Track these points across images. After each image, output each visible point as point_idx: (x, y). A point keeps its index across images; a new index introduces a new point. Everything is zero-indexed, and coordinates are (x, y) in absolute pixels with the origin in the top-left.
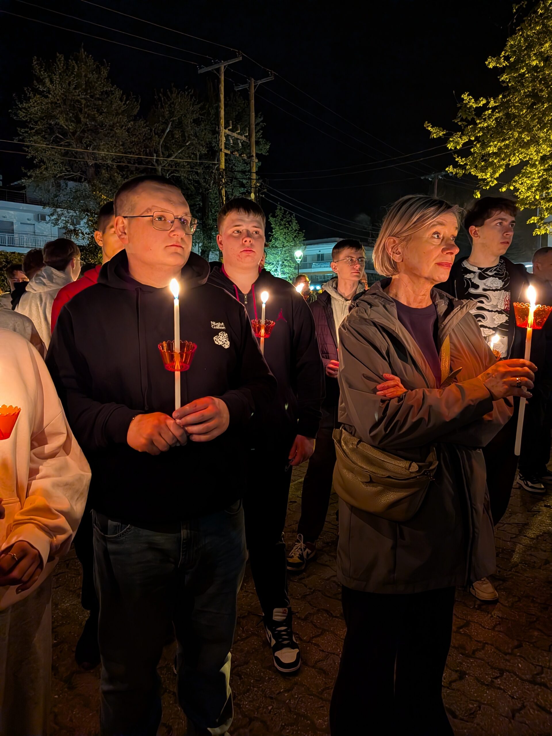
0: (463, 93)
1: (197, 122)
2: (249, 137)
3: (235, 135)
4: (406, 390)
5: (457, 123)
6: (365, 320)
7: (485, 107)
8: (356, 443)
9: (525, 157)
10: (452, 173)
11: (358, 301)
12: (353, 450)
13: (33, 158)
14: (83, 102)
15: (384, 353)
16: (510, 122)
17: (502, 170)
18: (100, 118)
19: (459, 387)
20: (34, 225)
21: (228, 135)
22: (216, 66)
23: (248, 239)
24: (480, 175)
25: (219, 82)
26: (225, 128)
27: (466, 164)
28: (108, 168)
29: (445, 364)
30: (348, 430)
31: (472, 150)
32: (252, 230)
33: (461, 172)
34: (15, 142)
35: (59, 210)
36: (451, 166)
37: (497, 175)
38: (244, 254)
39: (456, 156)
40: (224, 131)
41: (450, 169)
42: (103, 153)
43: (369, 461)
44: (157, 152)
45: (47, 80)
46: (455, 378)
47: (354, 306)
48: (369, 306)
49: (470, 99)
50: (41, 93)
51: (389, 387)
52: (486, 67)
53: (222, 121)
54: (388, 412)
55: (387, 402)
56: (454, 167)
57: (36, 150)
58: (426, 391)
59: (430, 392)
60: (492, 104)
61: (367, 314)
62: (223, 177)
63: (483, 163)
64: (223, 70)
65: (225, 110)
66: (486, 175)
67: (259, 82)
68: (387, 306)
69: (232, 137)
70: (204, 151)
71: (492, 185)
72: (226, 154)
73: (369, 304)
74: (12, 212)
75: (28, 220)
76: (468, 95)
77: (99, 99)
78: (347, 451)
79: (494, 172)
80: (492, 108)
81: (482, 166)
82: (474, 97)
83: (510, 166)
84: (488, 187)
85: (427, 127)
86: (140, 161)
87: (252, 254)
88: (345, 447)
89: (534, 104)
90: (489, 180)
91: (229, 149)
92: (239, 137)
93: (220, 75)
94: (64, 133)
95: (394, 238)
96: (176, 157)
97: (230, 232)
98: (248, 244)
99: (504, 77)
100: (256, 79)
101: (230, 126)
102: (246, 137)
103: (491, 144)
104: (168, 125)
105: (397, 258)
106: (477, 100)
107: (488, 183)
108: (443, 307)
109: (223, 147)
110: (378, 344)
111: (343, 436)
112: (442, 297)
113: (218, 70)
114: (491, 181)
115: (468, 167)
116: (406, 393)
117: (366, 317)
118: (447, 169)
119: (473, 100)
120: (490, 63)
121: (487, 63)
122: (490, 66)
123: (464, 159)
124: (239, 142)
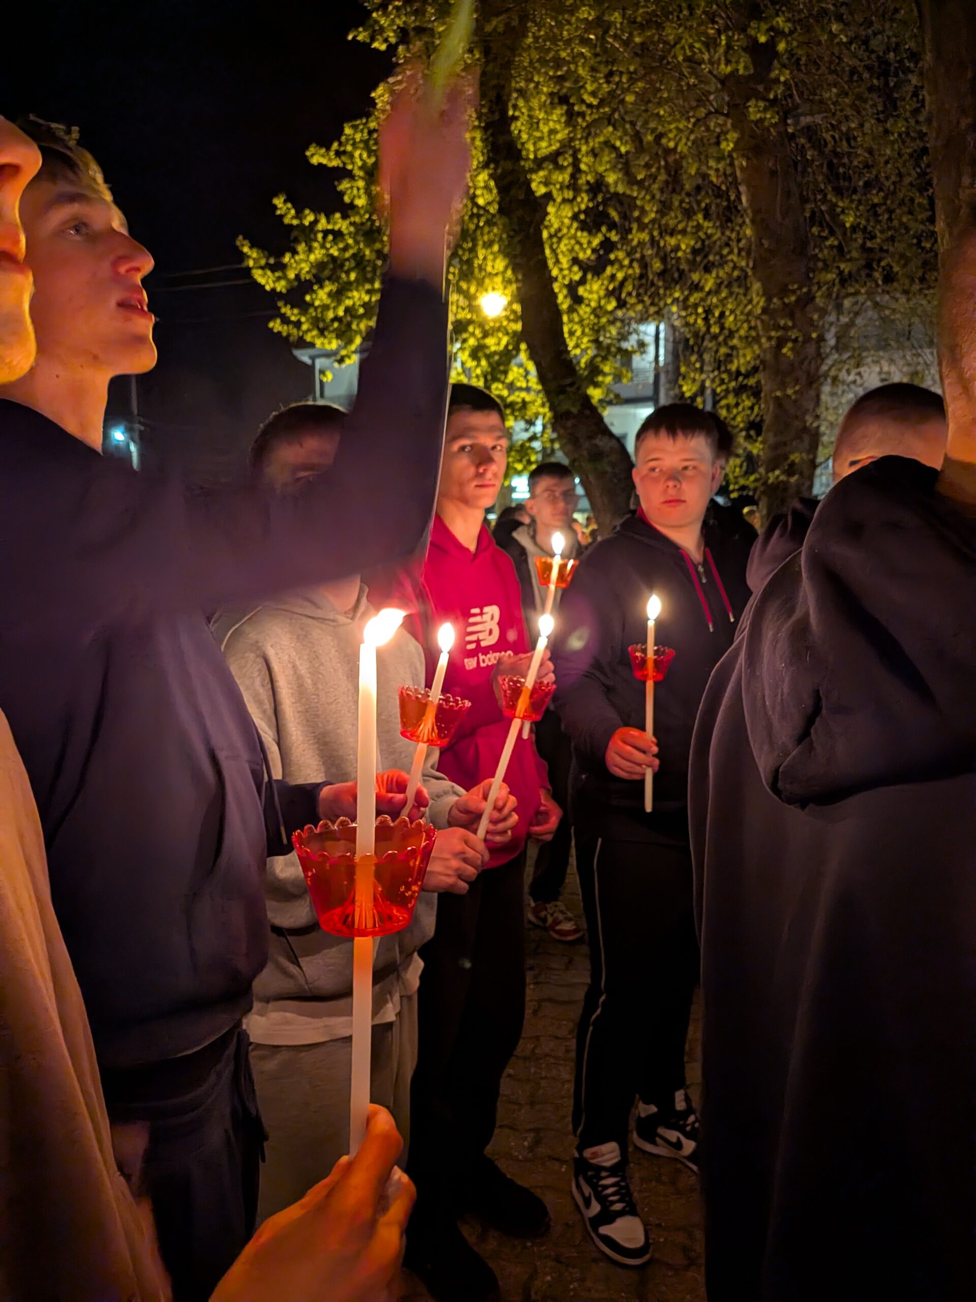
0: (276, 195)
7: (312, 228)
10: (279, 333)
31: (308, 298)
33: (294, 333)
36: (277, 321)
39: (280, 304)
41: (277, 325)
49: (288, 209)
52: (306, 160)
56: (282, 322)
60: (323, 224)
76: (284, 201)
80: (322, 231)
82: (294, 207)
85: (243, 245)
106: (299, 214)
115: (305, 327)
118: (271, 325)
119: (293, 212)
120: (313, 155)
121: (308, 153)
122: (315, 161)
123: (296, 311)
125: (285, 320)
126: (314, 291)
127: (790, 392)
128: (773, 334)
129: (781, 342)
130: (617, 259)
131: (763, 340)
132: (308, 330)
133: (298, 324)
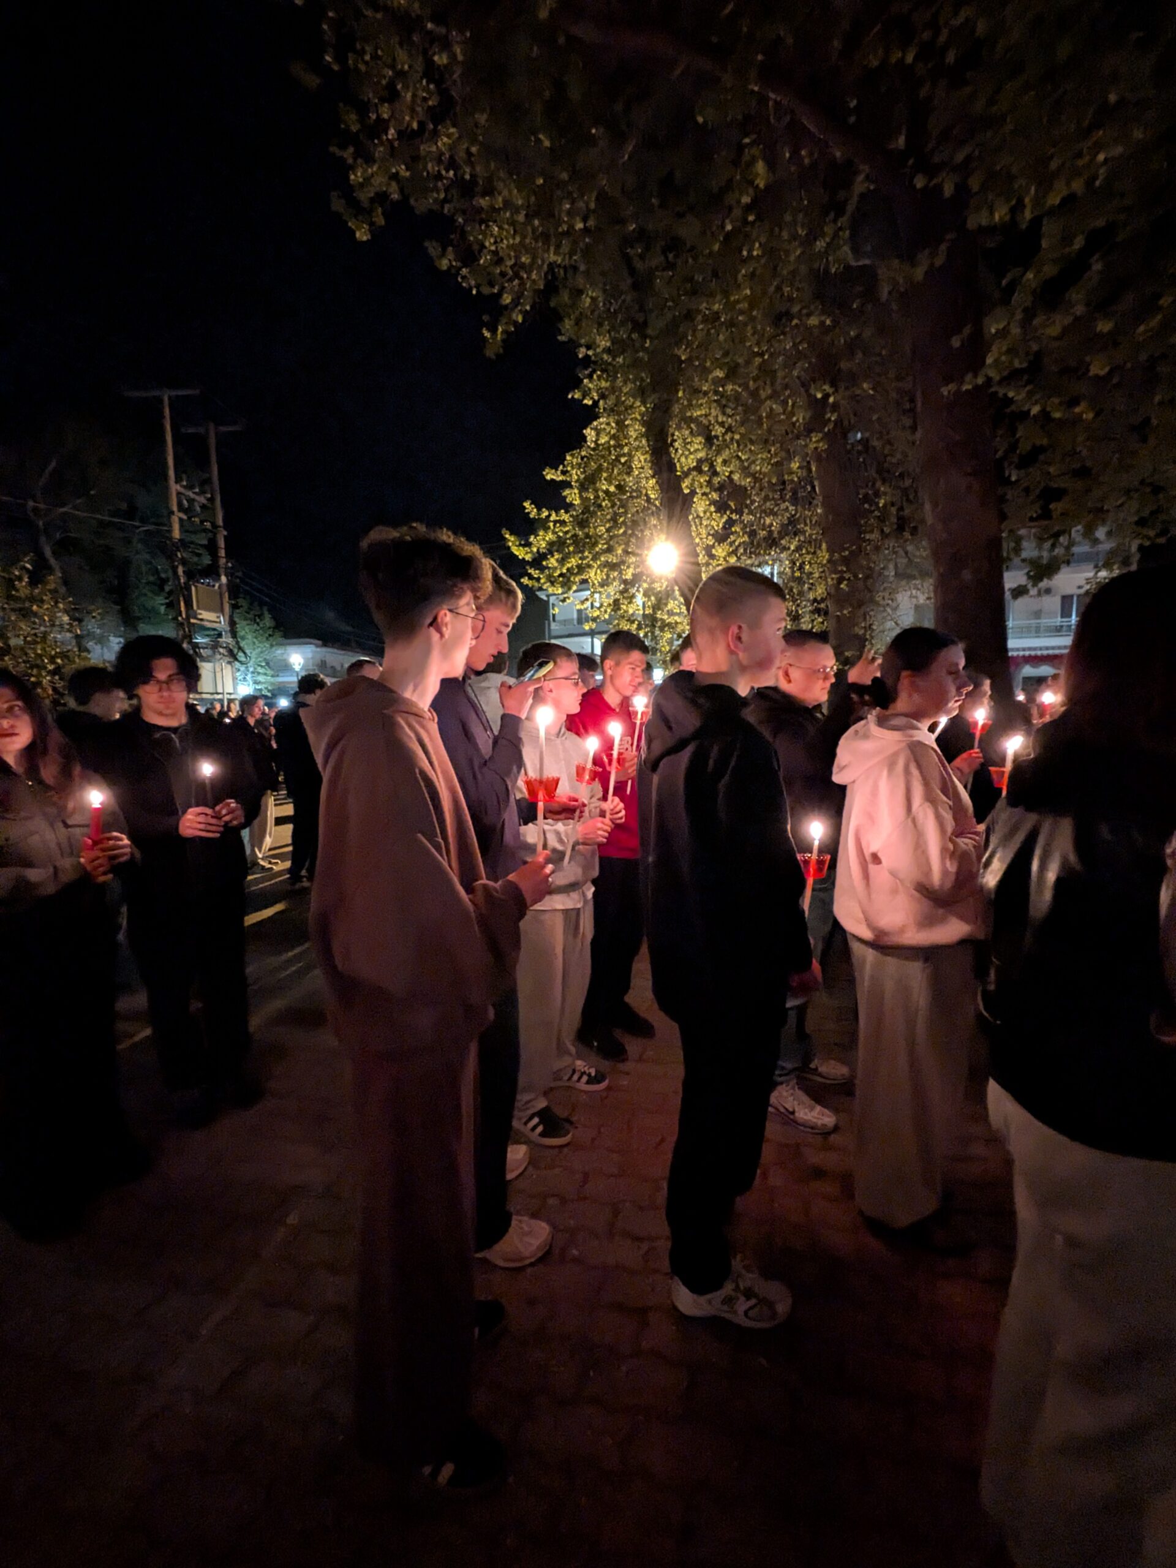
0: (525, 500)
2: (211, 500)
3: (191, 494)
21: (181, 493)
22: (153, 393)
25: (162, 416)
26: (176, 482)
31: (544, 563)
39: (528, 567)
40: (174, 487)
44: (33, 496)
49: (532, 509)
52: (543, 477)
53: (171, 473)
64: (166, 401)
67: (223, 429)
69: (186, 496)
72: (181, 520)
76: (530, 504)
80: (553, 521)
85: (505, 534)
91: (182, 512)
92: (197, 498)
93: (163, 407)
100: (217, 424)
101: (182, 480)
102: (206, 498)
106: (539, 509)
109: (175, 508)
113: (161, 401)
115: (542, 581)
119: (535, 510)
120: (547, 474)
121: (544, 473)
122: (548, 477)
123: (537, 572)
124: (196, 504)
125: (531, 577)
126: (548, 559)
127: (845, 612)
128: (834, 576)
129: (840, 581)
130: (736, 532)
131: (829, 580)
132: (545, 583)
133: (538, 579)
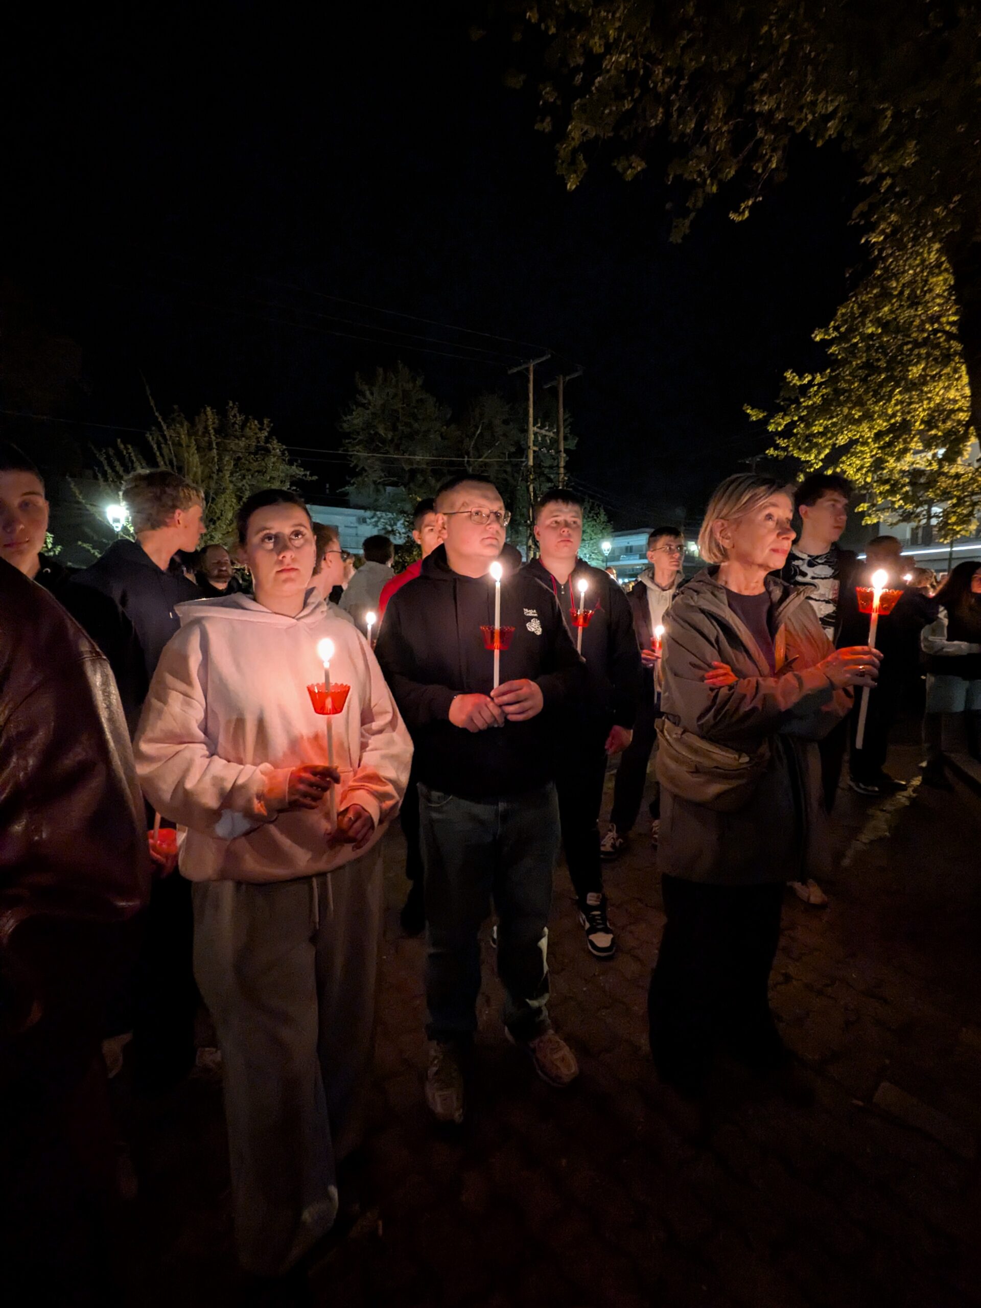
0: (786, 370)
1: (505, 422)
2: (558, 433)
3: (543, 432)
4: (737, 679)
5: (779, 403)
6: (692, 606)
7: (810, 384)
8: (680, 732)
9: (855, 435)
10: (772, 455)
11: (682, 588)
12: (678, 740)
13: (356, 466)
14: (400, 410)
15: (713, 640)
16: (838, 399)
17: (827, 451)
18: (416, 425)
19: (796, 676)
20: (356, 527)
21: (537, 433)
22: (524, 366)
23: (566, 530)
24: (803, 457)
25: (528, 381)
26: (534, 426)
27: (788, 446)
28: (422, 472)
29: (780, 652)
30: (671, 719)
31: (795, 431)
32: (570, 519)
33: (783, 454)
34: (340, 452)
35: (378, 513)
36: (772, 449)
37: (822, 456)
38: (562, 544)
39: (777, 438)
40: (532, 429)
41: (771, 452)
42: (418, 458)
43: (695, 751)
44: (468, 454)
45: (368, 393)
46: (791, 667)
47: (678, 594)
48: (695, 594)
49: (793, 377)
50: (363, 405)
51: (717, 676)
52: (812, 340)
53: (531, 420)
54: (718, 701)
55: (716, 691)
56: (775, 449)
57: (359, 458)
58: (760, 679)
59: (764, 680)
60: (818, 379)
61: (694, 601)
62: (531, 473)
63: (807, 444)
64: (531, 368)
65: (534, 409)
66: (810, 456)
67: (568, 378)
68: (716, 593)
69: (540, 434)
70: (513, 449)
71: (817, 467)
72: (534, 452)
73: (696, 591)
74: (338, 517)
75: (351, 523)
76: (792, 373)
77: (415, 407)
78: (671, 740)
79: (819, 453)
80: (818, 384)
81: (807, 447)
82: (798, 374)
83: (837, 446)
84: (812, 470)
85: (747, 409)
86: (451, 463)
87: (569, 544)
88: (668, 737)
89: (869, 375)
90: (814, 461)
91: (537, 446)
92: (547, 433)
93: (529, 374)
94: (383, 441)
95: (723, 521)
96: (486, 458)
97: (548, 522)
98: (565, 533)
99: (834, 349)
100: (564, 376)
101: (537, 423)
102: (554, 433)
103: (817, 422)
104: (478, 429)
105: (726, 544)
106: (801, 377)
107: (812, 465)
108: (777, 593)
109: (531, 444)
110: (706, 631)
111: (666, 726)
112: (776, 584)
113: (527, 369)
114: (815, 463)
115: (790, 449)
116: (737, 681)
117: (693, 604)
118: (767, 452)
119: (797, 378)
120: (816, 336)
121: (813, 336)
122: (818, 339)
123: (786, 441)
124: (547, 438)
125: (777, 447)
133: (786, 448)
